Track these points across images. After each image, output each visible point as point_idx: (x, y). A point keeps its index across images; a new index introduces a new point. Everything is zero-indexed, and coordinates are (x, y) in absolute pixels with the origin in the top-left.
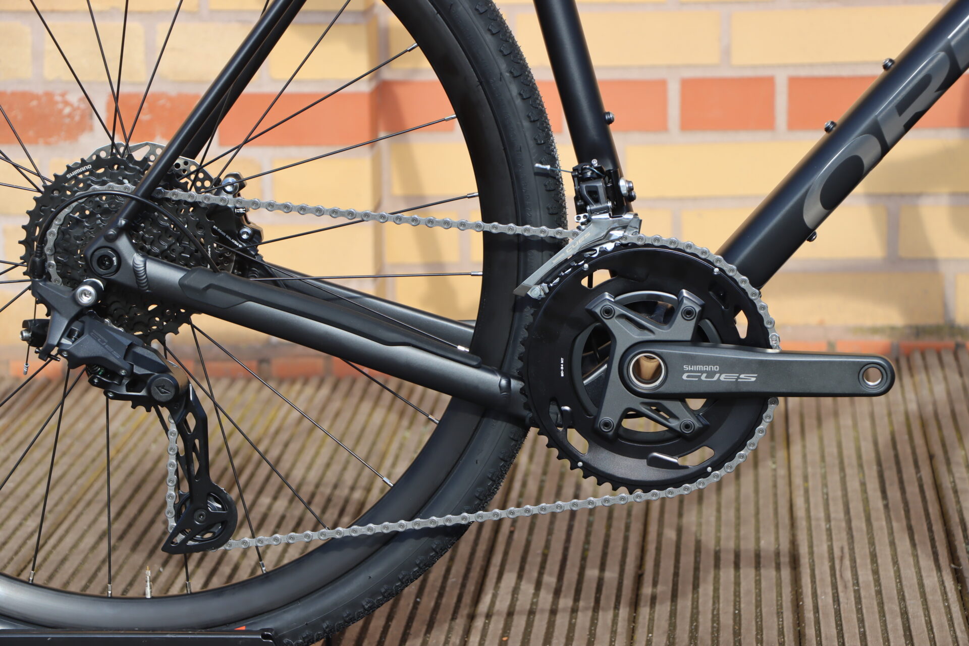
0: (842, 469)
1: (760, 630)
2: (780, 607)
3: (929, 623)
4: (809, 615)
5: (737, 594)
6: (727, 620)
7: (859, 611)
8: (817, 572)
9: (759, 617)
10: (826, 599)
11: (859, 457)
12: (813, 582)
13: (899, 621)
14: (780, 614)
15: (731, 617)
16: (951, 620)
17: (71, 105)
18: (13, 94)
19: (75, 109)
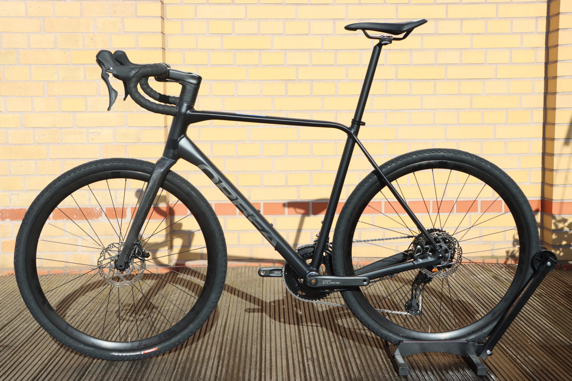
0: (274, 294)
1: (252, 334)
2: (257, 328)
3: (290, 332)
4: (264, 331)
5: (248, 326)
6: (245, 332)
7: (275, 329)
8: (267, 320)
9: (253, 331)
10: (268, 327)
11: (278, 291)
12: (266, 322)
13: (284, 331)
14: (257, 330)
15: (246, 331)
16: (295, 331)
17: (97, 210)
18: (84, 208)
19: (98, 211)
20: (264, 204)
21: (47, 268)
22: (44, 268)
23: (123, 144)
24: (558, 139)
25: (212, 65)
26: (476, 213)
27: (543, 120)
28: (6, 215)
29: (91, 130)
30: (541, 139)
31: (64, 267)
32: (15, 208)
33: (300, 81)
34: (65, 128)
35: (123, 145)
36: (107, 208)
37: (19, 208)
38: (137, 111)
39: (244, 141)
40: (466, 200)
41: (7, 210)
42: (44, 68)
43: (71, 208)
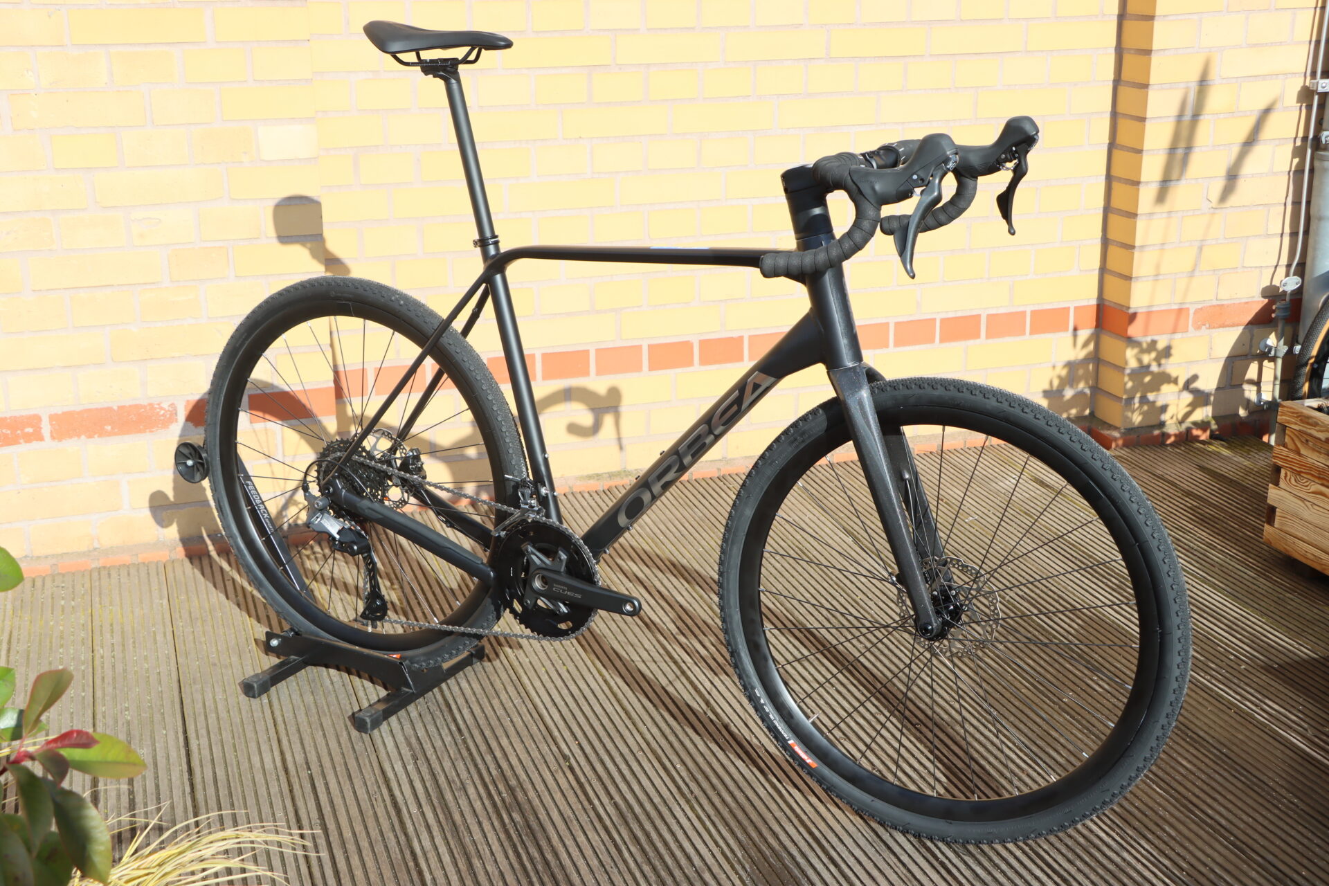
17: (164, 409)
18: (130, 406)
19: (166, 411)
20: (545, 356)
21: (46, 557)
22: (38, 558)
24: (1147, 183)
26: (978, 341)
27: (1110, 139)
29: (137, 214)
30: (1104, 177)
31: (89, 551)
33: (620, 69)
34: (66, 210)
35: (220, 247)
36: (188, 401)
38: (252, 161)
40: (959, 314)
43: (97, 409)
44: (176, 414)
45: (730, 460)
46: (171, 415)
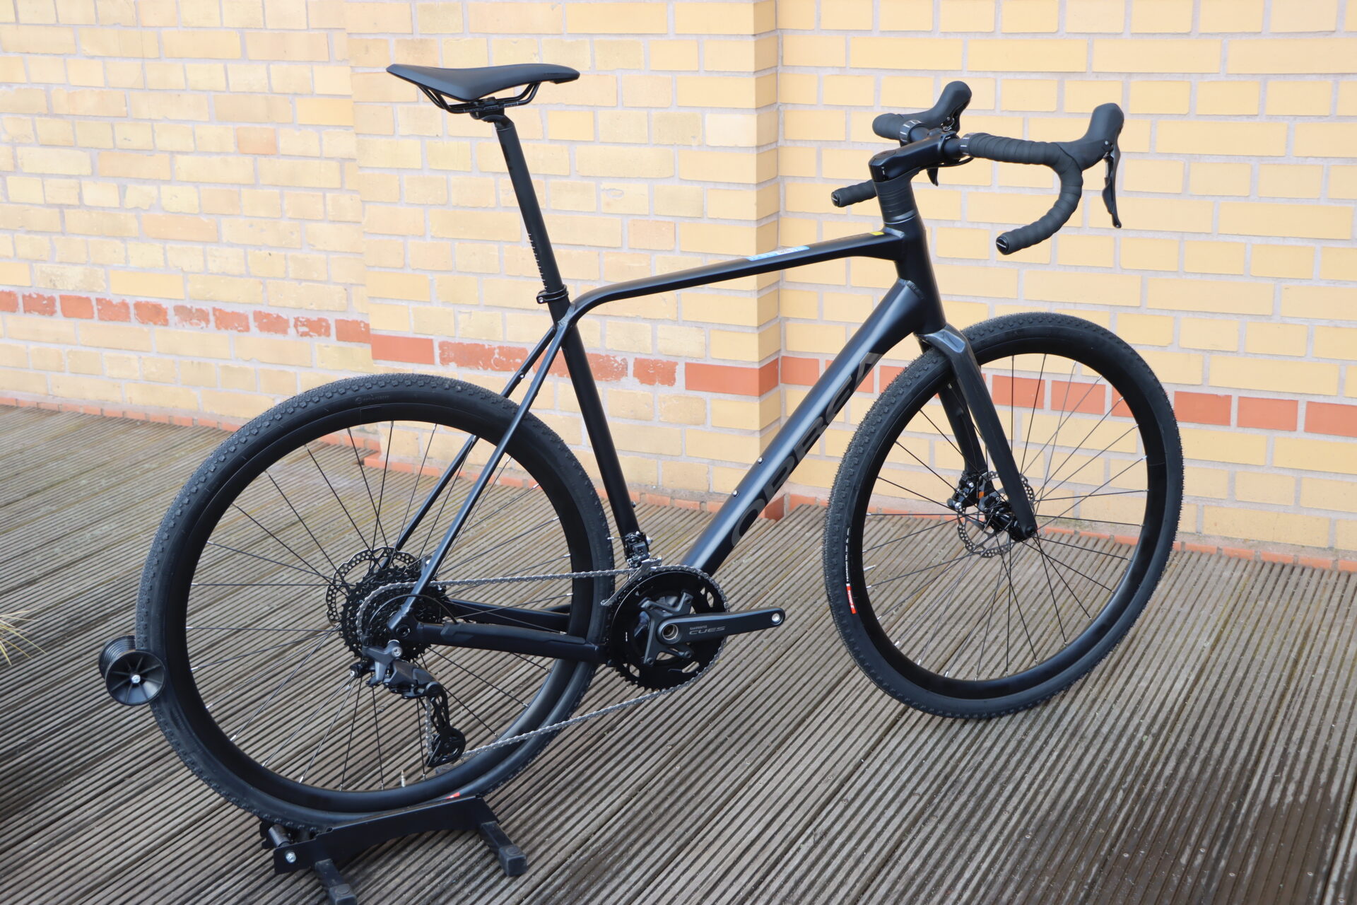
17: (618, 362)
19: (620, 364)
23: (670, 219)
25: (883, 32)
28: (448, 355)
29: (606, 185)
32: (466, 342)
34: (555, 176)
35: (669, 222)
36: (636, 359)
37: (473, 342)
38: (699, 146)
39: (953, 221)
41: (450, 343)
42: (515, 43)
44: (627, 368)
45: (1205, 536)
46: (623, 368)
